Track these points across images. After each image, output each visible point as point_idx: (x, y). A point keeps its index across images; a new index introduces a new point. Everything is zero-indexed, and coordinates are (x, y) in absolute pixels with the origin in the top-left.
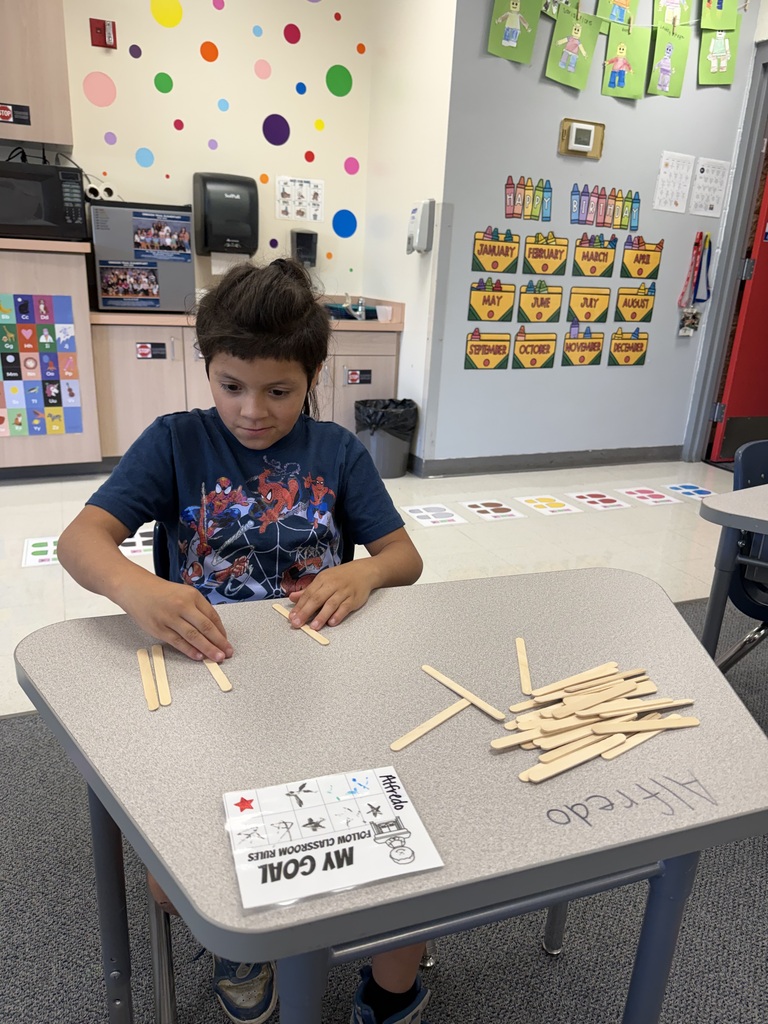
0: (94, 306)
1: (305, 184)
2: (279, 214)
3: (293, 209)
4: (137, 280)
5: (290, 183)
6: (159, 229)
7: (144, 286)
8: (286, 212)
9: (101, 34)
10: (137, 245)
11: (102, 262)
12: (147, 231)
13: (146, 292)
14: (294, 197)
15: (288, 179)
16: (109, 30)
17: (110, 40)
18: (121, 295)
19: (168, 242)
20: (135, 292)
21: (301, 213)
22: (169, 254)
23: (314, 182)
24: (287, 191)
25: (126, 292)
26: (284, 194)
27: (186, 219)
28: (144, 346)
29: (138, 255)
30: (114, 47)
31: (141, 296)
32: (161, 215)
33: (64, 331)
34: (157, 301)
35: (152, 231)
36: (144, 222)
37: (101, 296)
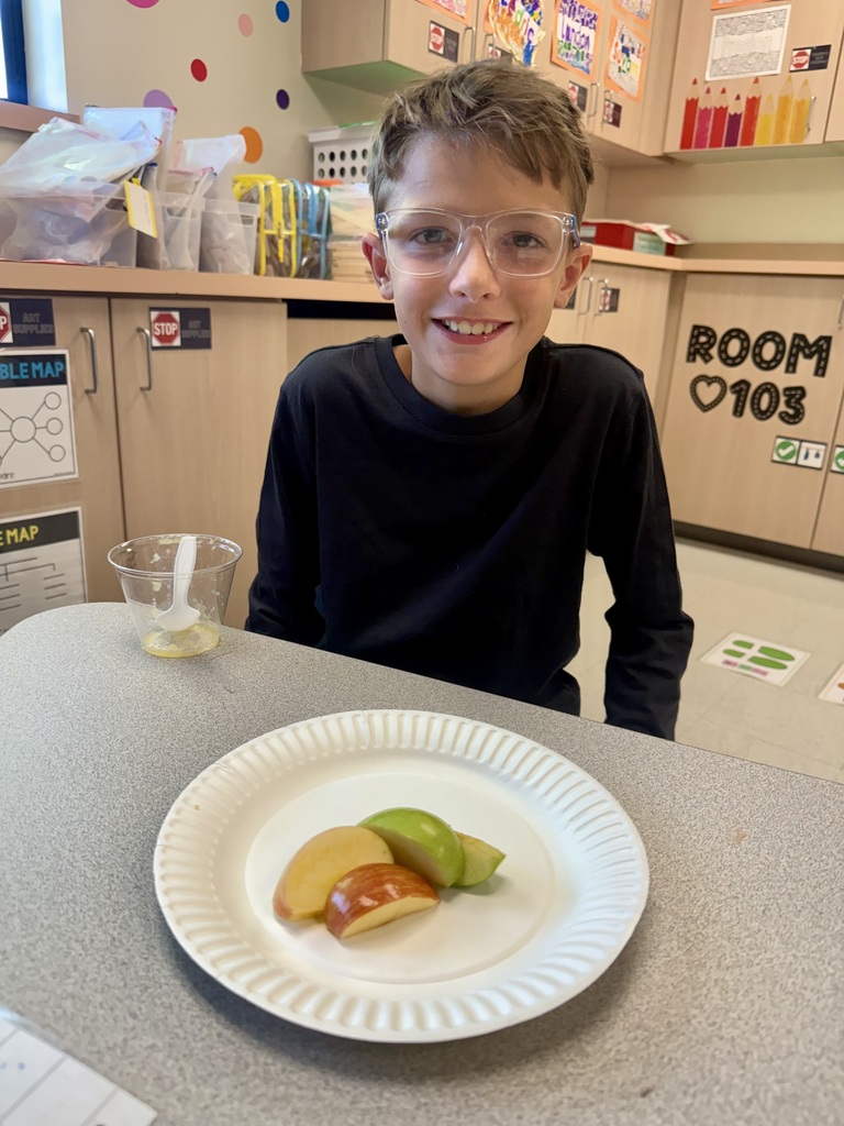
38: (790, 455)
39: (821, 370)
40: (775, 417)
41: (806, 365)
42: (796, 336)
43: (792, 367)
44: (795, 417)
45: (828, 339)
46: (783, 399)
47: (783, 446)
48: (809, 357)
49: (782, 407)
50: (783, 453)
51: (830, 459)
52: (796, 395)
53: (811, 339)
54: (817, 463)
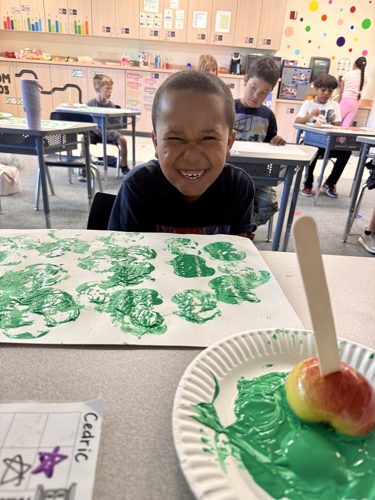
0: (278, 97)
1: (347, 60)
2: (336, 70)
3: (341, 68)
4: (291, 90)
5: (342, 60)
6: (301, 74)
7: (293, 92)
8: (338, 69)
9: (293, 16)
10: (294, 79)
11: (283, 84)
12: (297, 75)
13: (293, 94)
14: (342, 64)
15: (341, 58)
16: (295, 15)
17: (295, 18)
18: (286, 94)
19: (303, 79)
20: (290, 93)
21: (343, 69)
22: (302, 82)
23: (350, 59)
24: (340, 62)
25: (287, 93)
26: (339, 63)
27: (309, 72)
28: (288, 109)
29: (293, 82)
30: (296, 19)
31: (291, 95)
32: (302, 71)
33: (269, 103)
34: (295, 97)
35: (299, 75)
36: (297, 72)
37: (280, 94)
38: (10, 101)
39: (9, 82)
40: (4, 93)
41: (6, 81)
42: (3, 74)
43: (4, 81)
44: (8, 93)
45: (9, 75)
46: (4, 89)
47: (8, 99)
48: (6, 79)
49: (5, 91)
50: (8, 101)
51: (17, 102)
52: (6, 87)
53: (6, 75)
54: (15, 103)
